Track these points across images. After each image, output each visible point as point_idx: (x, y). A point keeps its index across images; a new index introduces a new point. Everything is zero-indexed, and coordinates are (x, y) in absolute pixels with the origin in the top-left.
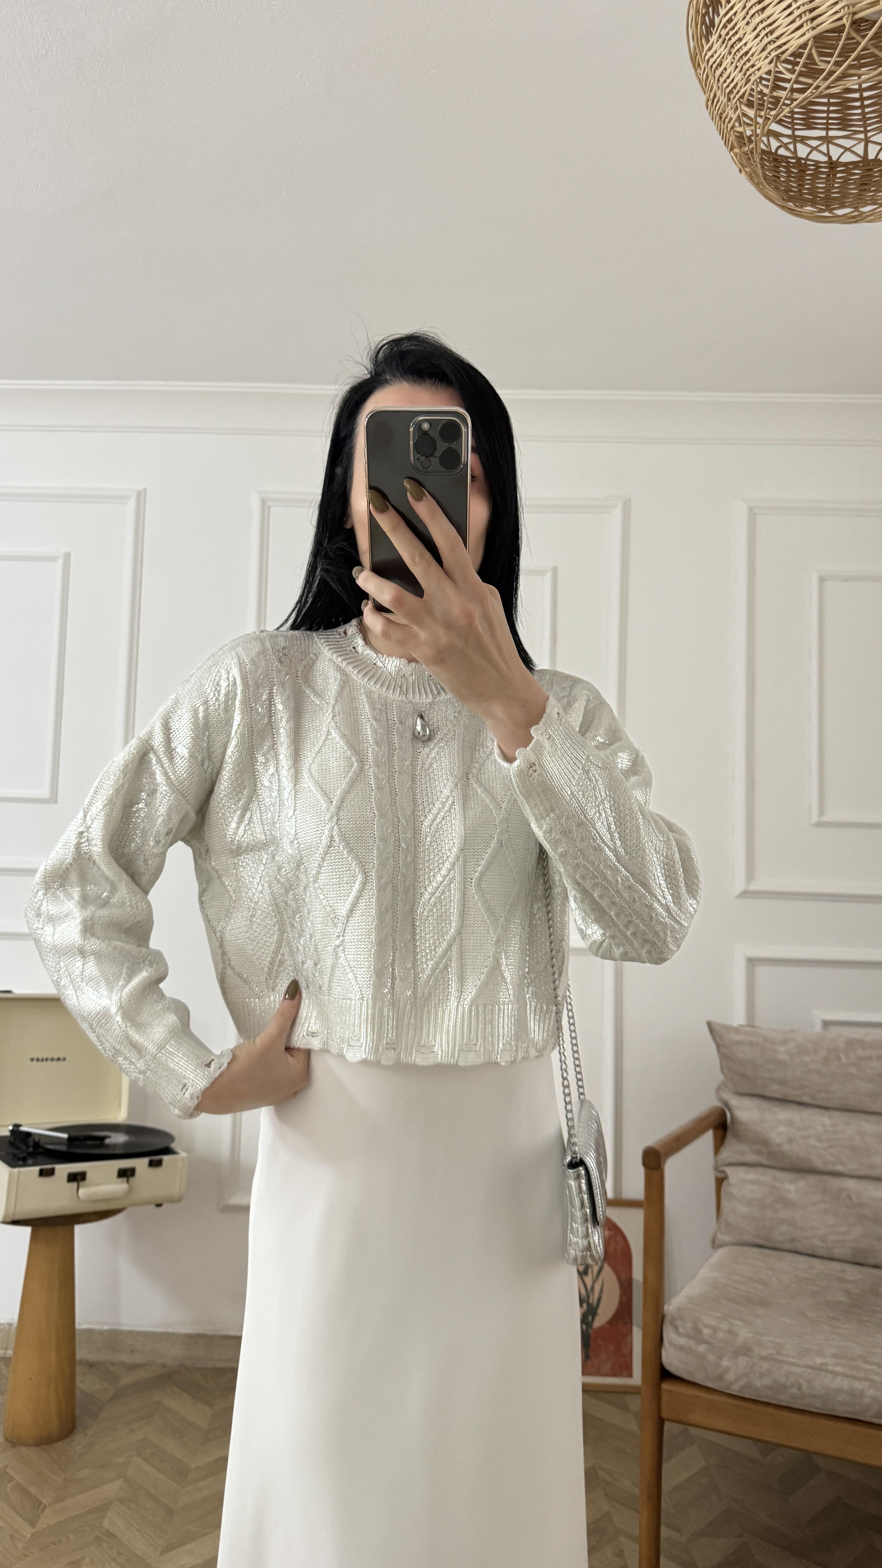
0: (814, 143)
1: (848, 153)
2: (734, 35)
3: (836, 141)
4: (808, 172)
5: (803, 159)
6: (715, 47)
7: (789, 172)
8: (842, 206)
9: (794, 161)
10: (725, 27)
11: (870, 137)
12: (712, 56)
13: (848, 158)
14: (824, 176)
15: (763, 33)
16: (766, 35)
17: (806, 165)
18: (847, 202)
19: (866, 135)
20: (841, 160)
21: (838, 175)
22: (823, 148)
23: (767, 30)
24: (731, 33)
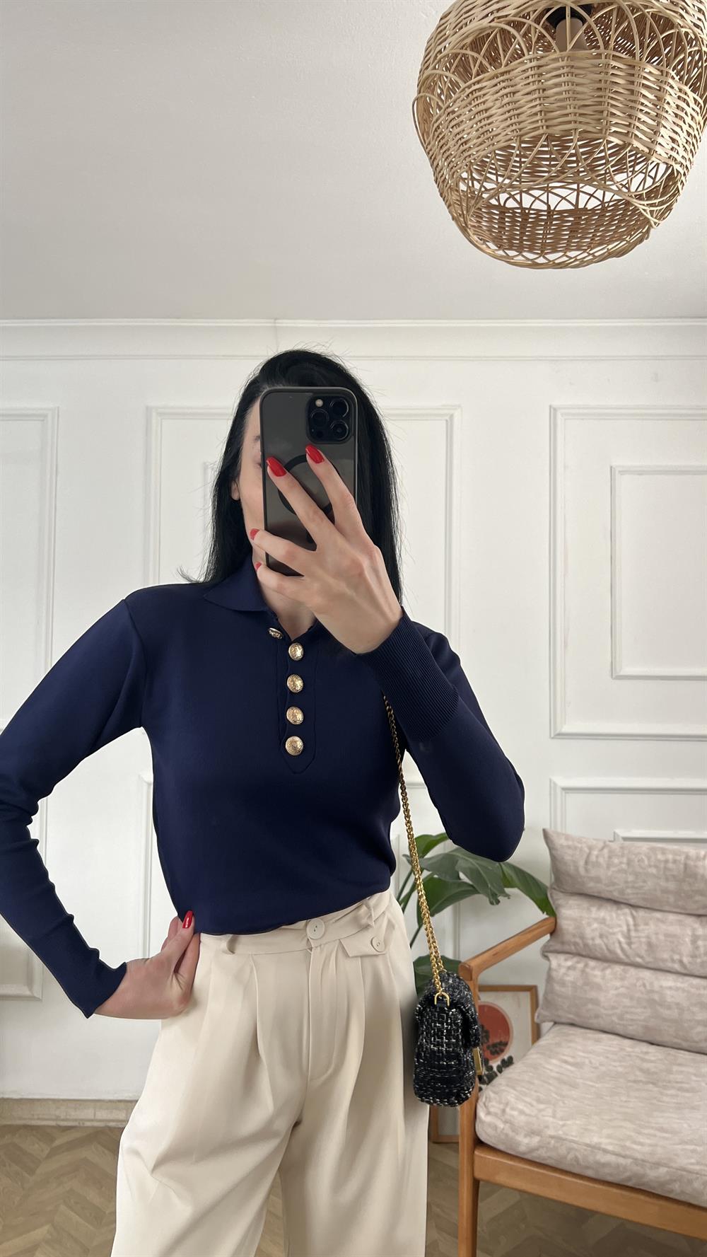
0: (536, 193)
1: (563, 201)
2: (443, 138)
3: (554, 191)
4: (530, 220)
5: (527, 209)
6: (432, 143)
7: (514, 222)
8: (554, 251)
9: (519, 211)
10: (436, 130)
11: (582, 187)
12: (431, 150)
13: (564, 206)
14: (543, 223)
15: (460, 142)
16: (462, 144)
17: (529, 214)
18: (560, 247)
19: (578, 186)
20: (557, 209)
21: (554, 222)
22: (544, 198)
23: (463, 140)
24: (441, 137)
